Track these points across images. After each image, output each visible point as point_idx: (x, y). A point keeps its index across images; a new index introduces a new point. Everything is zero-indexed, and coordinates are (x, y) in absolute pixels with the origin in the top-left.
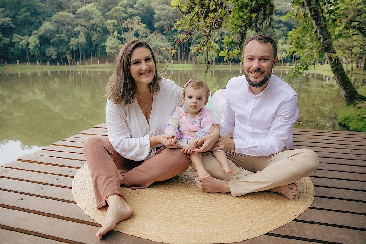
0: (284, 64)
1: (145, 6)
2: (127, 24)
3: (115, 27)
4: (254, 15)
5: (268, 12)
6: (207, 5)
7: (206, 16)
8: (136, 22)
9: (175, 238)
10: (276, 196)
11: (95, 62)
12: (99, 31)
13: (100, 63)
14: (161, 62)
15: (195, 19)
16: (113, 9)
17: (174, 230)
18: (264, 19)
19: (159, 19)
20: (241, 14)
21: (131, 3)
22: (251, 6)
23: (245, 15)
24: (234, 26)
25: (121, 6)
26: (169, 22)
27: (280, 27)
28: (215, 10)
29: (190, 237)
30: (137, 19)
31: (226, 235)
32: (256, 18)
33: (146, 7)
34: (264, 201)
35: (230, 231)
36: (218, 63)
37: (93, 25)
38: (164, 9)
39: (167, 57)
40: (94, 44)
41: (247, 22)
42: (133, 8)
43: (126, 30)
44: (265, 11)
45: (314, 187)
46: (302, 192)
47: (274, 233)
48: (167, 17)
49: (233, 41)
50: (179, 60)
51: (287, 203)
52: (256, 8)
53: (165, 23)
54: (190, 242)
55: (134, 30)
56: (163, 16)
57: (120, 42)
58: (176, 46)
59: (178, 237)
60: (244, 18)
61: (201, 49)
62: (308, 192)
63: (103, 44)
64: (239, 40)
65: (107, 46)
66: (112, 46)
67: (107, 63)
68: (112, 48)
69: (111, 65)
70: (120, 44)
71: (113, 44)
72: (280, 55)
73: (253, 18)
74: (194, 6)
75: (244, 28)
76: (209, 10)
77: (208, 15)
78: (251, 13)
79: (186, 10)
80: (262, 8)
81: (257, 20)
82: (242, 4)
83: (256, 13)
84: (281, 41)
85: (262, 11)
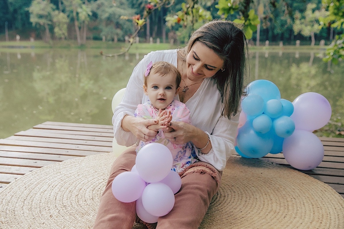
0: (317, 43)
11: (13, 38)
13: (20, 39)
14: (119, 40)
39: (129, 32)
40: (11, 9)
49: (234, 7)
50: (148, 37)
57: (54, 7)
58: (145, 13)
61: (183, 20)
63: (26, 9)
64: (242, 5)
65: (32, 13)
66: (41, 13)
67: (32, 40)
68: (41, 17)
69: (38, 43)
70: (54, 10)
71: (43, 10)
72: (309, 28)
84: (310, 6)
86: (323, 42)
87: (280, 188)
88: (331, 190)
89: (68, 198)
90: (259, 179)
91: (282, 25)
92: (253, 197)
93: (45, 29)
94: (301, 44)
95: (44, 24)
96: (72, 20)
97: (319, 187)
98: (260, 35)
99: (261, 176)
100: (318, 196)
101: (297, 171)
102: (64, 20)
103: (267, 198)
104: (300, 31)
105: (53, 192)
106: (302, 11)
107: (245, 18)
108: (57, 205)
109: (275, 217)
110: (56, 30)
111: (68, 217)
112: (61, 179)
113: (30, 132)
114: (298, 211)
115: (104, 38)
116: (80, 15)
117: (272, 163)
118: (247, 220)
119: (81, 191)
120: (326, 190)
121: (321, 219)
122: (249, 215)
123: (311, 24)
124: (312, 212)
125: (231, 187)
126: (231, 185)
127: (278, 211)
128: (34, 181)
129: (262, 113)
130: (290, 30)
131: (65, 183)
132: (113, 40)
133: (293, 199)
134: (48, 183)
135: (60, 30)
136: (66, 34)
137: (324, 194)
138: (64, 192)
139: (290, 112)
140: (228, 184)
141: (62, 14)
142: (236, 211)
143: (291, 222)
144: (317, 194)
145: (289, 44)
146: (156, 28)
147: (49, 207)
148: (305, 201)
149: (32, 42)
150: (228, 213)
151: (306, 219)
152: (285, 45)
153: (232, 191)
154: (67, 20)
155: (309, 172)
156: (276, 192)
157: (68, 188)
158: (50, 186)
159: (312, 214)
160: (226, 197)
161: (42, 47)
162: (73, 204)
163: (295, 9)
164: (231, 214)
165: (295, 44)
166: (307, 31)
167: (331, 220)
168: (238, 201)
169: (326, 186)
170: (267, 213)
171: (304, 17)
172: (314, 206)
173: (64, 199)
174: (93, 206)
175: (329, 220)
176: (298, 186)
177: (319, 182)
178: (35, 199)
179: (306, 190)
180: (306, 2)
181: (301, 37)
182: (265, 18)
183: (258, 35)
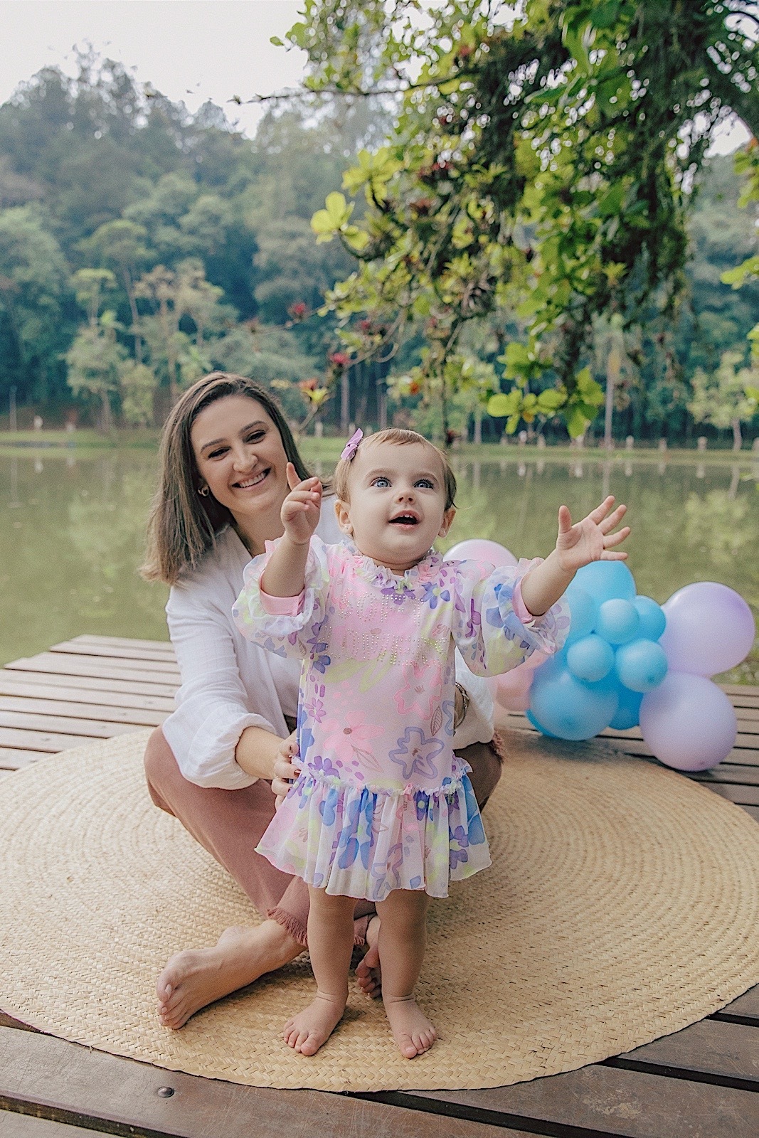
0: (747, 444)
1: (223, 222)
2: (153, 286)
3: (106, 297)
4: (614, 270)
5: (662, 260)
6: (444, 232)
7: (439, 271)
8: (185, 280)
9: (276, 1067)
11: (26, 424)
12: (45, 308)
13: (44, 427)
15: (401, 277)
16: (103, 230)
17: (274, 1041)
18: (654, 282)
19: (273, 271)
20: (570, 264)
21: (170, 210)
22: (605, 234)
23: (582, 266)
24: (543, 306)
25: (133, 219)
26: (310, 282)
27: (727, 307)
28: (474, 250)
29: (331, 1066)
30: (192, 269)
31: (459, 1060)
32: (622, 279)
33: (225, 228)
35: (477, 1046)
36: (494, 436)
37: (26, 286)
38: (293, 236)
39: (298, 413)
40: (26, 356)
41: (590, 291)
42: (178, 227)
43: (148, 307)
44: (654, 254)
47: (634, 1057)
48: (303, 262)
49: (541, 361)
50: (344, 424)
52: (623, 243)
53: (295, 285)
54: (327, 1081)
55: (179, 306)
56: (291, 258)
57: (125, 351)
58: (329, 374)
59: (286, 1063)
60: (579, 280)
63: (60, 357)
64: (562, 359)
65: (72, 365)
66: (94, 364)
67: (70, 428)
68: (92, 373)
69: (85, 435)
70: (123, 358)
71: (99, 358)
72: (727, 409)
73: (612, 281)
74: (396, 233)
75: (579, 316)
76: (450, 247)
77: (447, 265)
78: (605, 262)
79: (368, 249)
80: (644, 245)
81: (625, 286)
82: (572, 228)
83: (623, 262)
84: (730, 358)
85: (646, 255)
87: (628, 818)
88: (747, 823)
89: (114, 835)
90: (580, 792)
91: (665, 402)
92: (559, 839)
93: (101, 402)
94: (709, 447)
95: (99, 390)
96: (166, 381)
97: (721, 815)
98: (614, 423)
99: (584, 786)
100: (717, 838)
101: (673, 772)
102: (146, 383)
103: (593, 844)
104: (707, 416)
105: (79, 817)
106: (712, 367)
107: (568, 388)
108: (86, 851)
109: (609, 892)
110: (127, 405)
111: (109, 883)
112: (103, 783)
113: (43, 661)
114: (665, 877)
116: (184, 370)
117: (616, 752)
118: (540, 899)
119: (146, 817)
120: (737, 823)
121: (717, 897)
122: (546, 886)
123: (733, 399)
124: (699, 879)
125: (509, 814)
126: (510, 809)
127: (616, 875)
128: (39, 787)
129: (590, 631)
130: (686, 415)
131: (112, 793)
133: (656, 846)
134: (69, 795)
135: (137, 404)
136: (150, 415)
137: (730, 833)
138: (105, 818)
139: (656, 630)
140: (503, 806)
141: (141, 368)
142: (514, 875)
143: (646, 906)
144: (715, 833)
145: (682, 445)
146: (364, 401)
147: (68, 855)
148: (684, 852)
149: (70, 432)
150: (495, 880)
151: (682, 898)
152: (674, 448)
153: (510, 824)
154: (153, 382)
155: (702, 776)
156: (618, 826)
157: (115, 808)
158: (75, 803)
159: (697, 884)
160: (497, 839)
161: (93, 445)
162: (124, 849)
163: (694, 365)
164: (504, 882)
165: (695, 446)
166: (723, 417)
167: (740, 898)
168: (523, 851)
169: (736, 813)
170: (590, 881)
171: (714, 384)
172: (705, 864)
173: (104, 837)
174: (172, 855)
175: (735, 900)
176: (673, 813)
177: (722, 803)
178: (35, 834)
179: (691, 822)
180: (719, 347)
181: (709, 431)
182: (620, 387)
183: (608, 423)
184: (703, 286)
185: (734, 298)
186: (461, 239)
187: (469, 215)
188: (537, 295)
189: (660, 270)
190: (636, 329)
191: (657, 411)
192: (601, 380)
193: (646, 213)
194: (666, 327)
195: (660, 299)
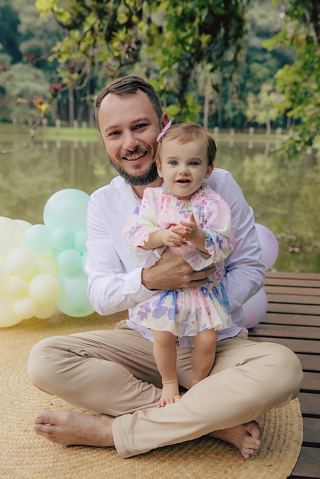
0: (273, 131)
4: (205, 39)
5: (231, 33)
6: (111, 13)
7: (109, 38)
10: (220, 449)
15: (89, 39)
18: (226, 46)
19: (29, 35)
20: (182, 35)
22: (200, 17)
23: (189, 36)
24: (167, 58)
27: (265, 60)
28: (129, 25)
32: (209, 43)
34: (191, 465)
41: (193, 51)
44: (227, 30)
45: (301, 419)
46: (276, 434)
48: (45, 31)
49: (168, 90)
51: (242, 468)
52: (210, 23)
56: (39, 28)
58: (49, 96)
60: (187, 44)
62: (289, 434)
64: (178, 88)
72: (264, 113)
73: (204, 45)
74: (85, 13)
75: (187, 65)
76: (116, 23)
77: (114, 33)
78: (200, 33)
79: (69, 23)
80: (222, 24)
81: (211, 47)
82: (183, 13)
83: (210, 33)
84: (266, 87)
85: (222, 31)
86: (279, 130)
91: (234, 109)
94: (255, 132)
98: (208, 120)
104: (254, 118)
106: (257, 92)
107: (181, 104)
115: (15, 120)
123: (267, 109)
130: (243, 118)
132: (26, 123)
145: (242, 132)
146: (81, 109)
152: (238, 133)
163: (248, 91)
165: (248, 132)
166: (262, 118)
171: (258, 101)
180: (260, 81)
181: (255, 125)
182: (211, 102)
183: (206, 121)
184: (253, 49)
185: (268, 56)
186: (122, 19)
187: (126, 4)
188: (165, 52)
189: (230, 39)
190: (217, 71)
191: (230, 115)
192: (201, 99)
193: (223, 5)
194: (233, 72)
195: (230, 55)
